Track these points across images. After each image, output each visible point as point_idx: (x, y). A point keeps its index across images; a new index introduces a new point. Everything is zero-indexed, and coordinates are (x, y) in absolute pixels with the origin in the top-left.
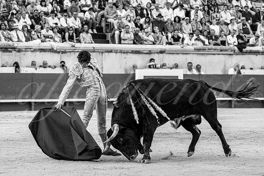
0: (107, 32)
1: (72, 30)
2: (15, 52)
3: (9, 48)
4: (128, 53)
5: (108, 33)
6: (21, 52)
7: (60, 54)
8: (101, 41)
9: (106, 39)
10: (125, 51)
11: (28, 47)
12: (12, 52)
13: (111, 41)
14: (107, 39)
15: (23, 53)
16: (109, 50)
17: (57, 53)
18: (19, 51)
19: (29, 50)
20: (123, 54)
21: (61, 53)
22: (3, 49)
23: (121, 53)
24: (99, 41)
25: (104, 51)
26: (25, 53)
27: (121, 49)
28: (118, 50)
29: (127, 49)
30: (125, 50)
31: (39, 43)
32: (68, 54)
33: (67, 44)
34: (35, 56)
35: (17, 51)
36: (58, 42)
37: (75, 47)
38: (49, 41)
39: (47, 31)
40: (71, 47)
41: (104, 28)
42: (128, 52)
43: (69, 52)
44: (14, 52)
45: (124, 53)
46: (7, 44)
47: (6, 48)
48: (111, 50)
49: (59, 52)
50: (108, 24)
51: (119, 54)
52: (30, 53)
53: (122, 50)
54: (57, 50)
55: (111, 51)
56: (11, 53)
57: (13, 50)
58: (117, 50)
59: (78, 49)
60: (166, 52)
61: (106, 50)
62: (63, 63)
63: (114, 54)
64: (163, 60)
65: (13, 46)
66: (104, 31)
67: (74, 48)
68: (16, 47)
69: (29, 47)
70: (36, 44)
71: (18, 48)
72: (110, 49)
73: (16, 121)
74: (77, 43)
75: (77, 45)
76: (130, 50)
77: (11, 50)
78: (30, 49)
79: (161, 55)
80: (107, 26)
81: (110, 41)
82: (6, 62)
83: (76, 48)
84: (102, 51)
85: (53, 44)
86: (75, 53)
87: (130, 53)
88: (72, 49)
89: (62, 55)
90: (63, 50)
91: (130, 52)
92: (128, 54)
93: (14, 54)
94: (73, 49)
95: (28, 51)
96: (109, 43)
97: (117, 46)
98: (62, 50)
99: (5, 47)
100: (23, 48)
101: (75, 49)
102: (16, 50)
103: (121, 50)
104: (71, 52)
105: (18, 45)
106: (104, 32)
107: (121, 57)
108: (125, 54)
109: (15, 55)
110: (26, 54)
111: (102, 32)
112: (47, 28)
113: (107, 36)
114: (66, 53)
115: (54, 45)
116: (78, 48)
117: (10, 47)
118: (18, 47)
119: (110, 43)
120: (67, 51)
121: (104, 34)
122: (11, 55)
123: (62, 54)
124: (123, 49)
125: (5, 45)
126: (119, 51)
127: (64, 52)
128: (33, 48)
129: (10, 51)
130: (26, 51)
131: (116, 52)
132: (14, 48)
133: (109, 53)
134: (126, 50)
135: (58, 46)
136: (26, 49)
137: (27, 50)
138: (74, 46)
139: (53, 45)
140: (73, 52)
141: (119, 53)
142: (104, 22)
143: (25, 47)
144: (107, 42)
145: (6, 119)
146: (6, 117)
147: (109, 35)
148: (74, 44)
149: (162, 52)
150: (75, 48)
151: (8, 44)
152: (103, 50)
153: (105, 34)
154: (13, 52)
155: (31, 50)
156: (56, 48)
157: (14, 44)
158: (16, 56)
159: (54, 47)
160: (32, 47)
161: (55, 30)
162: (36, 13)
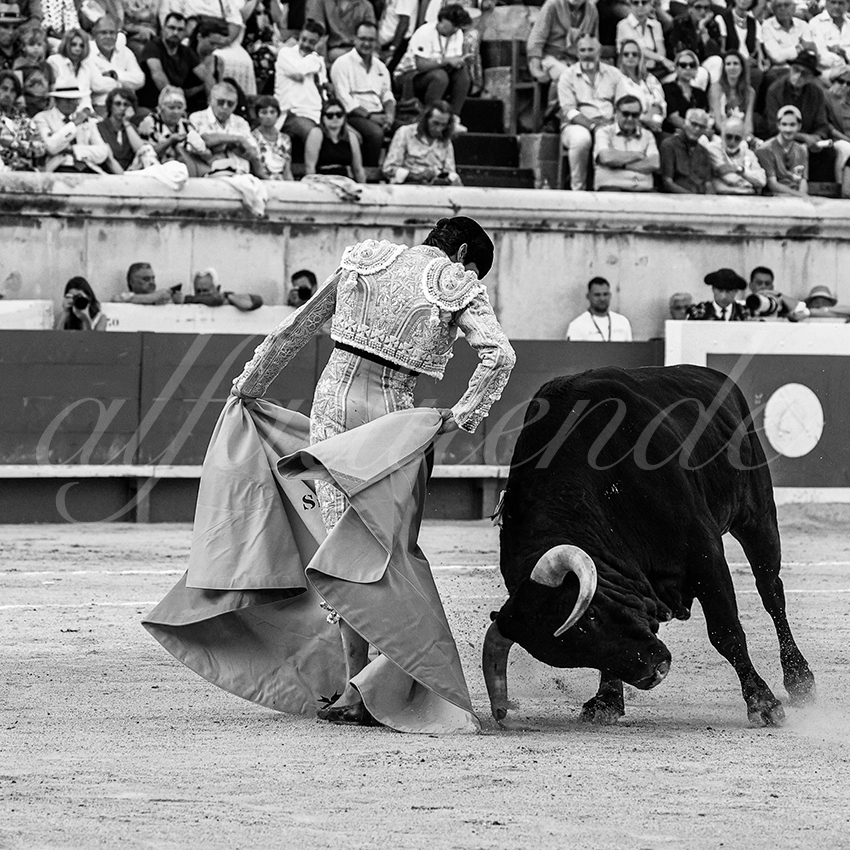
0: (521, 130)
1: (339, 115)
2: (55, 224)
3: (26, 204)
4: (631, 238)
5: (529, 131)
6: (86, 221)
7: (282, 239)
8: (492, 173)
9: (516, 164)
10: (614, 227)
11: (119, 202)
12: (39, 225)
13: (544, 175)
14: (522, 166)
15: (94, 229)
16: (535, 219)
17: (265, 232)
18: (79, 217)
19: (125, 214)
20: (601, 242)
21: (287, 231)
23: (595, 234)
24: (483, 171)
25: (506, 225)
26: (107, 229)
27: (594, 216)
28: (579, 220)
29: (624, 216)
30: (612, 221)
31: (178, 180)
32: (324, 236)
33: (319, 186)
34: (157, 243)
35: (65, 222)
36: (277, 179)
37: (362, 201)
38: (229, 169)
39: (222, 120)
40: (337, 200)
41: (508, 108)
42: (630, 233)
43: (328, 226)
44: (50, 226)
45: (609, 236)
46: (15, 182)
47: (13, 202)
48: (545, 222)
49: (276, 229)
50: (531, 90)
51: (580, 243)
52: (130, 229)
53: (598, 220)
54: (266, 217)
55: (542, 227)
56: (34, 231)
57: (47, 213)
58: (572, 223)
59: (377, 215)
60: (824, 234)
61: (517, 219)
62: (304, 281)
63: (559, 239)
64: (805, 274)
65: (44, 193)
66: (507, 125)
67: (356, 209)
68: (60, 199)
69: (127, 201)
70: (165, 186)
71: (73, 205)
72: (536, 214)
73: (58, 575)
74: (369, 181)
75: (372, 193)
76: (639, 222)
77: (35, 212)
78: (134, 208)
79: (796, 249)
80: (523, 95)
81: (538, 173)
82: (12, 276)
83: (366, 210)
84: (498, 225)
85: (250, 186)
86: (361, 231)
87: (638, 235)
88: (345, 213)
89: (295, 242)
90: (301, 219)
91: (640, 229)
92: (627, 240)
93: (50, 235)
94: (351, 215)
95: (122, 220)
96: (531, 186)
97: (575, 201)
98: (293, 219)
99: (4, 196)
100: (97, 206)
101: (359, 215)
102: (60, 213)
103: (592, 223)
104: (341, 230)
105: (72, 187)
106: (509, 130)
107: (590, 258)
108: (612, 242)
109: (56, 237)
110: (109, 237)
111: (500, 128)
112: (221, 102)
113: (524, 147)
114: (316, 232)
115: (255, 189)
116: (376, 209)
117: (29, 198)
118: (72, 200)
119: (537, 183)
120: (319, 220)
121: (507, 139)
122: (37, 239)
123: (294, 235)
124: (604, 216)
125: (8, 189)
126: (581, 227)
127: (305, 228)
128: (146, 207)
129: (29, 217)
130: (109, 221)
131: (569, 230)
132: (52, 206)
133: (534, 236)
134: (619, 221)
135: (274, 198)
136: (109, 208)
137: (114, 215)
138: (354, 199)
139: (251, 192)
140: (350, 226)
141: (582, 237)
142: (509, 77)
143: (107, 201)
144: (524, 180)
145: (8, 562)
147: (534, 145)
148: (355, 187)
149: (801, 233)
150: (362, 205)
151: (23, 184)
152: (500, 219)
153: (515, 139)
154: (43, 225)
155: (139, 214)
156: (263, 206)
157: (51, 185)
158: (59, 245)
159: (254, 202)
160: (144, 202)
161: (269, 115)
162: (173, 28)
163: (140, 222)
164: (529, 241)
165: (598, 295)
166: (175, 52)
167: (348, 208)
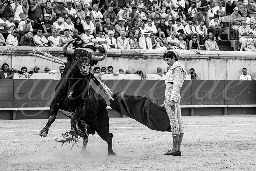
0: (231, 39)
1: (196, 38)
2: (141, 59)
3: (135, 55)
4: (253, 60)
5: (233, 40)
6: (147, 59)
7: (185, 61)
8: (225, 48)
9: (230, 46)
10: (249, 58)
11: (154, 55)
12: (138, 59)
13: (236, 48)
14: (231, 47)
15: (149, 60)
16: (234, 57)
17: (182, 60)
18: (146, 58)
19: (155, 57)
20: (247, 61)
21: (186, 60)
22: (130, 56)
23: (246, 59)
24: (224, 48)
25: (228, 58)
26: (151, 60)
27: (245, 56)
28: (242, 57)
29: (251, 56)
30: (249, 57)
31: (165, 50)
32: (193, 60)
33: (192, 51)
35: (143, 59)
36: (183, 50)
37: (200, 54)
38: (175, 48)
39: (173, 39)
40: (196, 54)
41: (228, 35)
42: (252, 59)
43: (194, 59)
44: (140, 59)
45: (248, 60)
46: (134, 51)
47: (133, 55)
48: (236, 57)
49: (184, 59)
50: (233, 32)
51: (243, 61)
52: (156, 60)
53: (246, 57)
54: (182, 57)
55: (236, 58)
56: (137, 60)
57: (140, 57)
58: (241, 57)
59: (203, 56)
61: (230, 57)
62: (192, 71)
63: (239, 60)
65: (139, 53)
66: (228, 38)
67: (199, 55)
68: (142, 54)
69: (155, 54)
70: (162, 51)
71: (145, 55)
72: (234, 56)
73: (142, 127)
75: (203, 52)
76: (254, 57)
77: (137, 57)
78: (156, 56)
80: (231, 33)
81: (234, 48)
82: (133, 69)
83: (201, 55)
84: (227, 58)
85: (179, 51)
86: (200, 59)
87: (254, 60)
88: (197, 56)
89: (188, 62)
90: (189, 57)
91: (254, 58)
92: (252, 61)
93: (140, 61)
94: (198, 56)
95: (154, 58)
97: (241, 53)
98: (187, 57)
99: (131, 54)
100: (149, 55)
101: (200, 56)
102: (142, 57)
103: (245, 57)
104: (196, 59)
105: (144, 52)
106: (229, 40)
107: (245, 64)
108: (249, 61)
109: (141, 62)
110: (152, 61)
111: (227, 39)
112: (173, 35)
113: (232, 43)
114: (192, 60)
115: (180, 52)
116: (203, 55)
117: (136, 54)
118: (144, 54)
119: (234, 50)
120: (192, 58)
121: (228, 41)
122: (138, 62)
123: (187, 60)
124: (247, 56)
125: (132, 52)
126: (243, 58)
127: (189, 59)
128: (159, 56)
129: (136, 58)
130: (152, 58)
131: (240, 59)
132: (141, 56)
133: (234, 60)
134: (250, 57)
135: (183, 53)
136: (152, 56)
137: (153, 57)
138: (199, 53)
140: (198, 59)
141: (243, 60)
142: (229, 29)
143: (151, 54)
144: (232, 49)
145: (133, 125)
146: (132, 123)
147: (234, 42)
148: (199, 51)
150: (200, 55)
151: (135, 51)
152: (227, 57)
153: (230, 41)
154: (139, 59)
155: (157, 57)
156: (181, 55)
157: (140, 51)
158: (142, 63)
159: (179, 54)
160: (158, 54)
161: (181, 37)
162: (163, 21)
163: (158, 58)
164: (233, 61)
165: (244, 71)
166: (163, 26)
167: (198, 55)
